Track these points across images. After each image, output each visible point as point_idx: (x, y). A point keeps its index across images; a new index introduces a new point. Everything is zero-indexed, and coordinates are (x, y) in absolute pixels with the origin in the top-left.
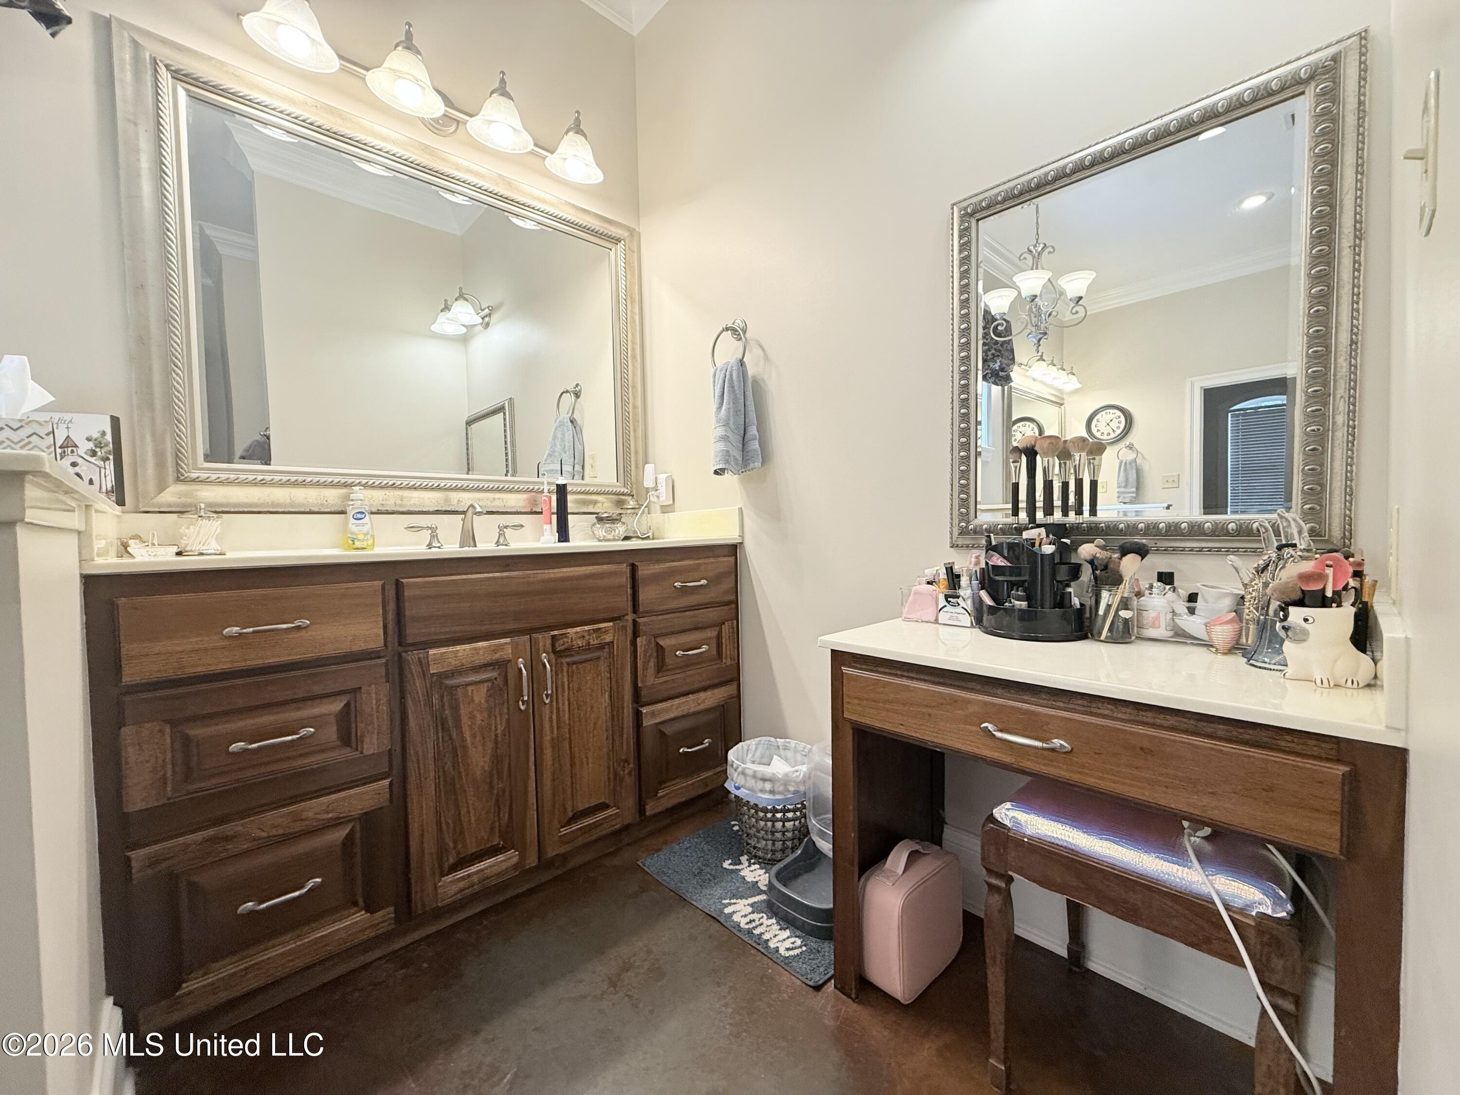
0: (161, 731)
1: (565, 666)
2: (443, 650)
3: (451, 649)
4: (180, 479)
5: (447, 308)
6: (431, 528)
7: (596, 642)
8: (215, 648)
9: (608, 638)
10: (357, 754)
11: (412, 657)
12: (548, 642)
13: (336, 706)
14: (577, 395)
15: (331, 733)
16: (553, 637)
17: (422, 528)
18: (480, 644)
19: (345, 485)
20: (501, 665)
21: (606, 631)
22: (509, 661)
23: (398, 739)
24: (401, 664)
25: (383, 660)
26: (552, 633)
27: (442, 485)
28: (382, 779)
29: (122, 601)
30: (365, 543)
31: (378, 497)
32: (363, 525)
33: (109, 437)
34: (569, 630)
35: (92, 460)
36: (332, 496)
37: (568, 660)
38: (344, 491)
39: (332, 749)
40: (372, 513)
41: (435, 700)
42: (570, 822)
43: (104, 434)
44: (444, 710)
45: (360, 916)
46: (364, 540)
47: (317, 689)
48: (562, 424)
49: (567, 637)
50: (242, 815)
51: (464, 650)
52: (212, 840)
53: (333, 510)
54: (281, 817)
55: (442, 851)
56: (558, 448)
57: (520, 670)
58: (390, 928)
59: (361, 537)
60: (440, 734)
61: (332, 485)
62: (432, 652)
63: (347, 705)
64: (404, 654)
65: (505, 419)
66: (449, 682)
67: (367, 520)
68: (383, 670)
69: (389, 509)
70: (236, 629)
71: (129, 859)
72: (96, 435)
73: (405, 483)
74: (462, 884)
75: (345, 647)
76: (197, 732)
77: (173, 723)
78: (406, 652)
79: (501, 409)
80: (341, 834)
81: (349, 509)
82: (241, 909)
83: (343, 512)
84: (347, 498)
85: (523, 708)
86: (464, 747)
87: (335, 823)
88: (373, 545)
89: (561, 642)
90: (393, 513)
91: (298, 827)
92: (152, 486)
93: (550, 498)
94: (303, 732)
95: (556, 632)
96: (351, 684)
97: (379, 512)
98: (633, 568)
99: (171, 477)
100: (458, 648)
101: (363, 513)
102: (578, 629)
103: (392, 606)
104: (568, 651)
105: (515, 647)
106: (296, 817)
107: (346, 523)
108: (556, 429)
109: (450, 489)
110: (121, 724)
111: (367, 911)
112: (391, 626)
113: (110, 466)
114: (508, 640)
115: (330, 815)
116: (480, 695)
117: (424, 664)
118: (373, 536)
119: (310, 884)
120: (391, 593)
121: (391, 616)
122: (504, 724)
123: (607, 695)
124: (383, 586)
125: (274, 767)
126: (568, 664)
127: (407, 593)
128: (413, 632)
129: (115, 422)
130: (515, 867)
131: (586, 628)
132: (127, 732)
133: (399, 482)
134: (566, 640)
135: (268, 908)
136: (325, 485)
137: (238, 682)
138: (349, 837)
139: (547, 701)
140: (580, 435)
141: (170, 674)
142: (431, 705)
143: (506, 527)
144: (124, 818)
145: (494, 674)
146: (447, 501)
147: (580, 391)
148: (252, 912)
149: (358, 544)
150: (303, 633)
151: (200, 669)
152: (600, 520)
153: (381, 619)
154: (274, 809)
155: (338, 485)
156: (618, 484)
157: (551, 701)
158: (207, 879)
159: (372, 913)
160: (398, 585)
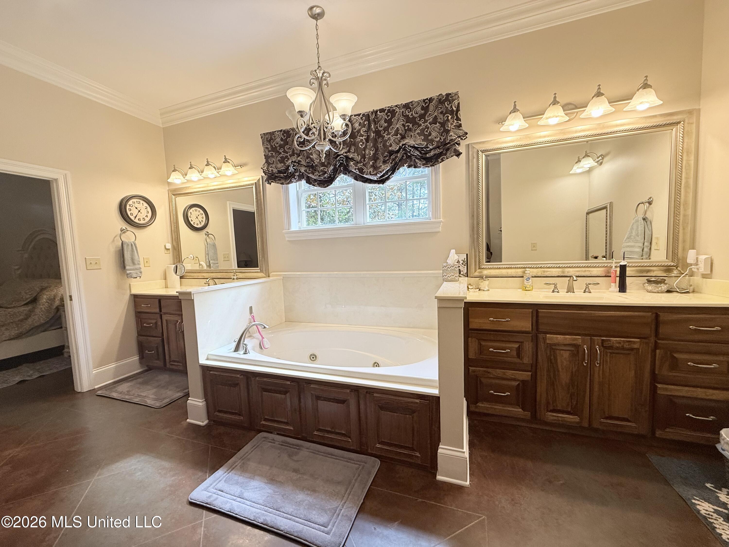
0: (476, 341)
1: (609, 354)
2: (552, 336)
3: (555, 336)
4: (479, 269)
5: (579, 161)
6: (554, 284)
7: (627, 347)
8: (488, 323)
9: (636, 346)
10: (521, 362)
11: (541, 336)
12: (600, 341)
13: (516, 346)
14: (650, 203)
15: (514, 353)
16: (603, 340)
17: (551, 284)
18: (567, 336)
19: (524, 268)
20: (577, 346)
21: (634, 343)
22: (580, 345)
23: (535, 360)
24: (537, 337)
25: (531, 335)
26: (602, 338)
27: (561, 266)
28: (529, 372)
29: (470, 308)
30: (529, 288)
31: (535, 272)
32: (529, 282)
33: (466, 260)
34: (612, 339)
35: (462, 265)
36: (519, 272)
37: (610, 351)
38: (523, 270)
39: (514, 357)
40: (533, 277)
41: (548, 352)
42: (607, 418)
43: (465, 259)
44: (551, 356)
45: (520, 410)
46: (529, 287)
47: (511, 340)
48: (637, 221)
49: (610, 341)
50: (492, 368)
51: (561, 337)
52: (485, 371)
53: (520, 276)
54: (501, 372)
55: (548, 403)
56: (634, 234)
57: (585, 350)
58: (528, 418)
59: (528, 286)
60: (549, 364)
61: (520, 268)
62: (548, 335)
63: (519, 346)
64: (538, 334)
65: (607, 213)
66: (554, 347)
67: (530, 281)
68: (531, 338)
69: (539, 276)
70: (492, 319)
71: (469, 369)
72: (463, 259)
73: (546, 266)
74: (556, 418)
75: (519, 329)
76: (483, 343)
77: (479, 340)
78: (539, 333)
79: (605, 208)
80: (515, 383)
81: (525, 276)
82: (490, 392)
83: (522, 277)
84: (524, 272)
85: (585, 365)
86: (558, 371)
87: (515, 380)
88: (532, 289)
89: (607, 343)
90: (540, 277)
91: (505, 376)
92: (473, 271)
93: (616, 271)
94: (507, 350)
95: (604, 338)
96: (522, 340)
97: (535, 277)
98: (657, 316)
99: (477, 268)
100: (558, 336)
101: (529, 278)
102: (617, 339)
103: (535, 318)
104: (611, 347)
105: (583, 341)
106: (504, 373)
107: (523, 281)
108: (633, 224)
109: (564, 267)
110: (469, 337)
111: (522, 410)
112: (534, 324)
113: (466, 267)
114: (580, 337)
115: (513, 377)
116: (566, 355)
117: (545, 339)
118: (532, 286)
119: (507, 393)
120: (535, 314)
121: (534, 322)
122: (576, 368)
123: (633, 372)
124: (532, 312)
125: (498, 358)
126: (611, 353)
127: (540, 314)
128: (542, 328)
129: (467, 255)
130: (578, 423)
131: (622, 339)
132: (470, 339)
133: (543, 266)
134: (610, 342)
135: (496, 394)
136: (517, 268)
137: (492, 333)
138: (519, 384)
139: (598, 365)
140: (650, 226)
141: (478, 328)
142: (547, 354)
143: (590, 284)
144: (468, 359)
145: (573, 349)
146: (563, 272)
147: (652, 201)
148: (492, 394)
149: (527, 289)
150: (508, 323)
151: (484, 328)
152: (649, 281)
153: (531, 322)
154: (499, 369)
155: (522, 268)
156: (667, 260)
157: (600, 366)
158: (484, 380)
159: (524, 411)
160: (537, 312)
